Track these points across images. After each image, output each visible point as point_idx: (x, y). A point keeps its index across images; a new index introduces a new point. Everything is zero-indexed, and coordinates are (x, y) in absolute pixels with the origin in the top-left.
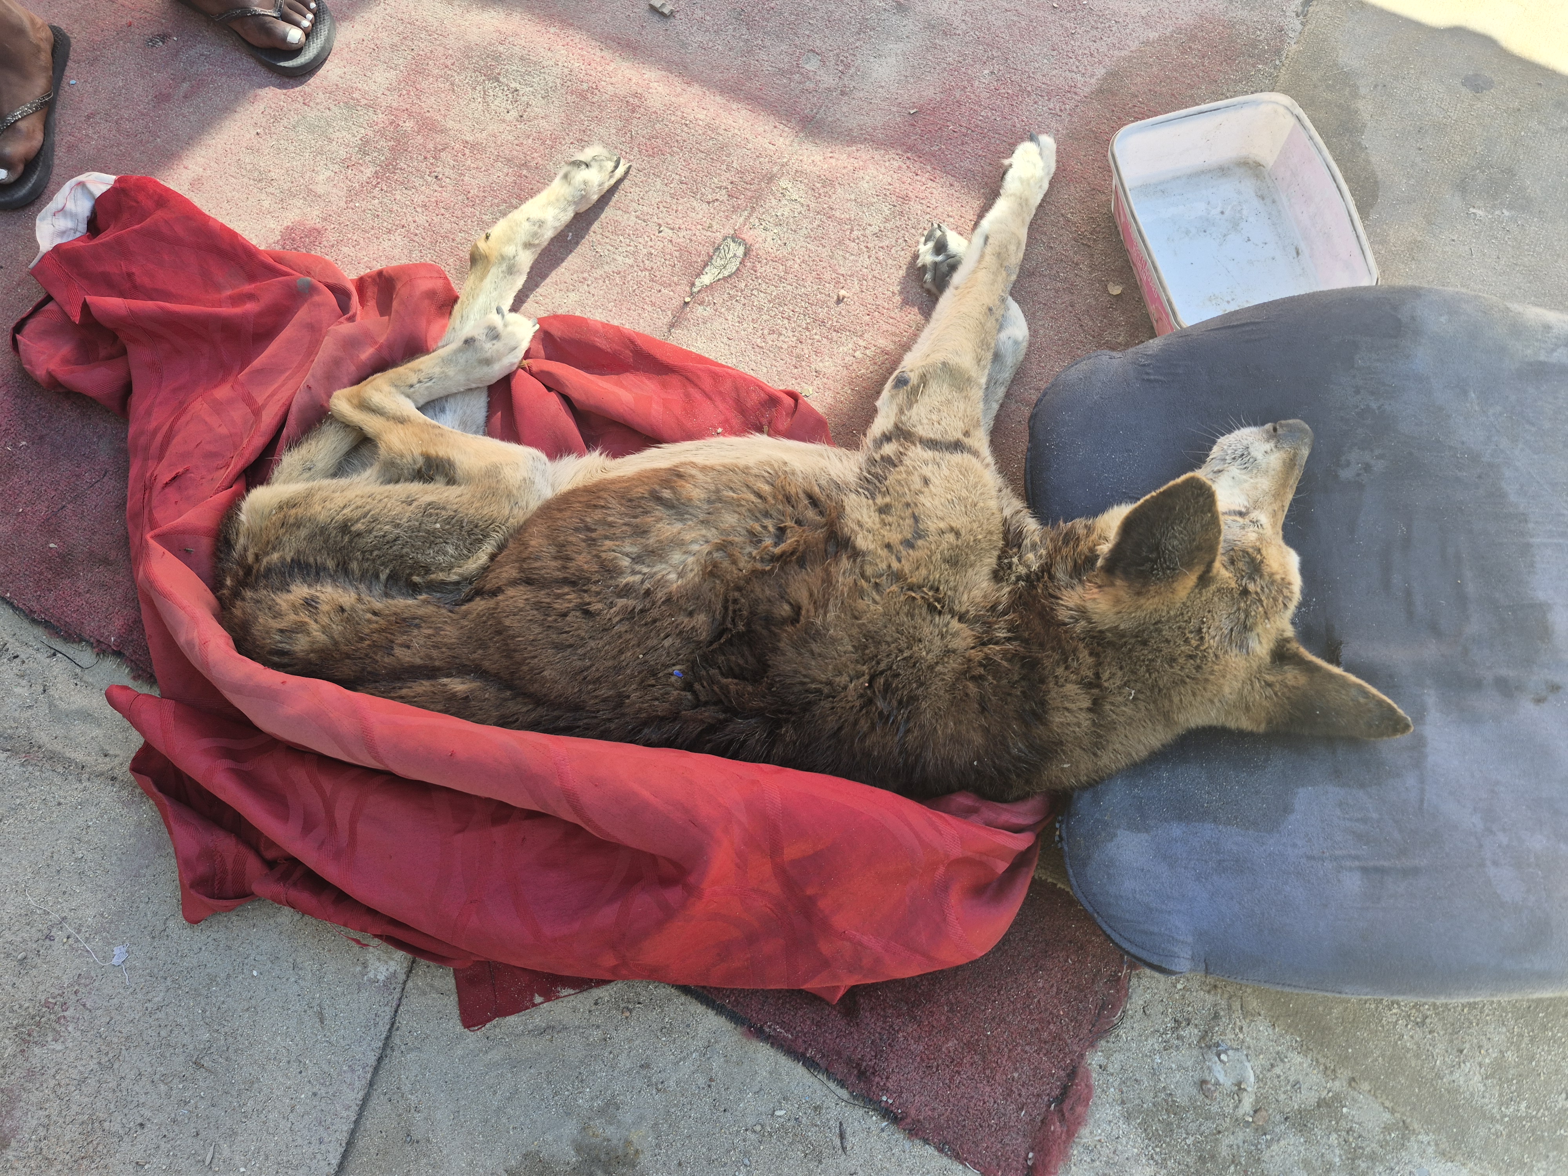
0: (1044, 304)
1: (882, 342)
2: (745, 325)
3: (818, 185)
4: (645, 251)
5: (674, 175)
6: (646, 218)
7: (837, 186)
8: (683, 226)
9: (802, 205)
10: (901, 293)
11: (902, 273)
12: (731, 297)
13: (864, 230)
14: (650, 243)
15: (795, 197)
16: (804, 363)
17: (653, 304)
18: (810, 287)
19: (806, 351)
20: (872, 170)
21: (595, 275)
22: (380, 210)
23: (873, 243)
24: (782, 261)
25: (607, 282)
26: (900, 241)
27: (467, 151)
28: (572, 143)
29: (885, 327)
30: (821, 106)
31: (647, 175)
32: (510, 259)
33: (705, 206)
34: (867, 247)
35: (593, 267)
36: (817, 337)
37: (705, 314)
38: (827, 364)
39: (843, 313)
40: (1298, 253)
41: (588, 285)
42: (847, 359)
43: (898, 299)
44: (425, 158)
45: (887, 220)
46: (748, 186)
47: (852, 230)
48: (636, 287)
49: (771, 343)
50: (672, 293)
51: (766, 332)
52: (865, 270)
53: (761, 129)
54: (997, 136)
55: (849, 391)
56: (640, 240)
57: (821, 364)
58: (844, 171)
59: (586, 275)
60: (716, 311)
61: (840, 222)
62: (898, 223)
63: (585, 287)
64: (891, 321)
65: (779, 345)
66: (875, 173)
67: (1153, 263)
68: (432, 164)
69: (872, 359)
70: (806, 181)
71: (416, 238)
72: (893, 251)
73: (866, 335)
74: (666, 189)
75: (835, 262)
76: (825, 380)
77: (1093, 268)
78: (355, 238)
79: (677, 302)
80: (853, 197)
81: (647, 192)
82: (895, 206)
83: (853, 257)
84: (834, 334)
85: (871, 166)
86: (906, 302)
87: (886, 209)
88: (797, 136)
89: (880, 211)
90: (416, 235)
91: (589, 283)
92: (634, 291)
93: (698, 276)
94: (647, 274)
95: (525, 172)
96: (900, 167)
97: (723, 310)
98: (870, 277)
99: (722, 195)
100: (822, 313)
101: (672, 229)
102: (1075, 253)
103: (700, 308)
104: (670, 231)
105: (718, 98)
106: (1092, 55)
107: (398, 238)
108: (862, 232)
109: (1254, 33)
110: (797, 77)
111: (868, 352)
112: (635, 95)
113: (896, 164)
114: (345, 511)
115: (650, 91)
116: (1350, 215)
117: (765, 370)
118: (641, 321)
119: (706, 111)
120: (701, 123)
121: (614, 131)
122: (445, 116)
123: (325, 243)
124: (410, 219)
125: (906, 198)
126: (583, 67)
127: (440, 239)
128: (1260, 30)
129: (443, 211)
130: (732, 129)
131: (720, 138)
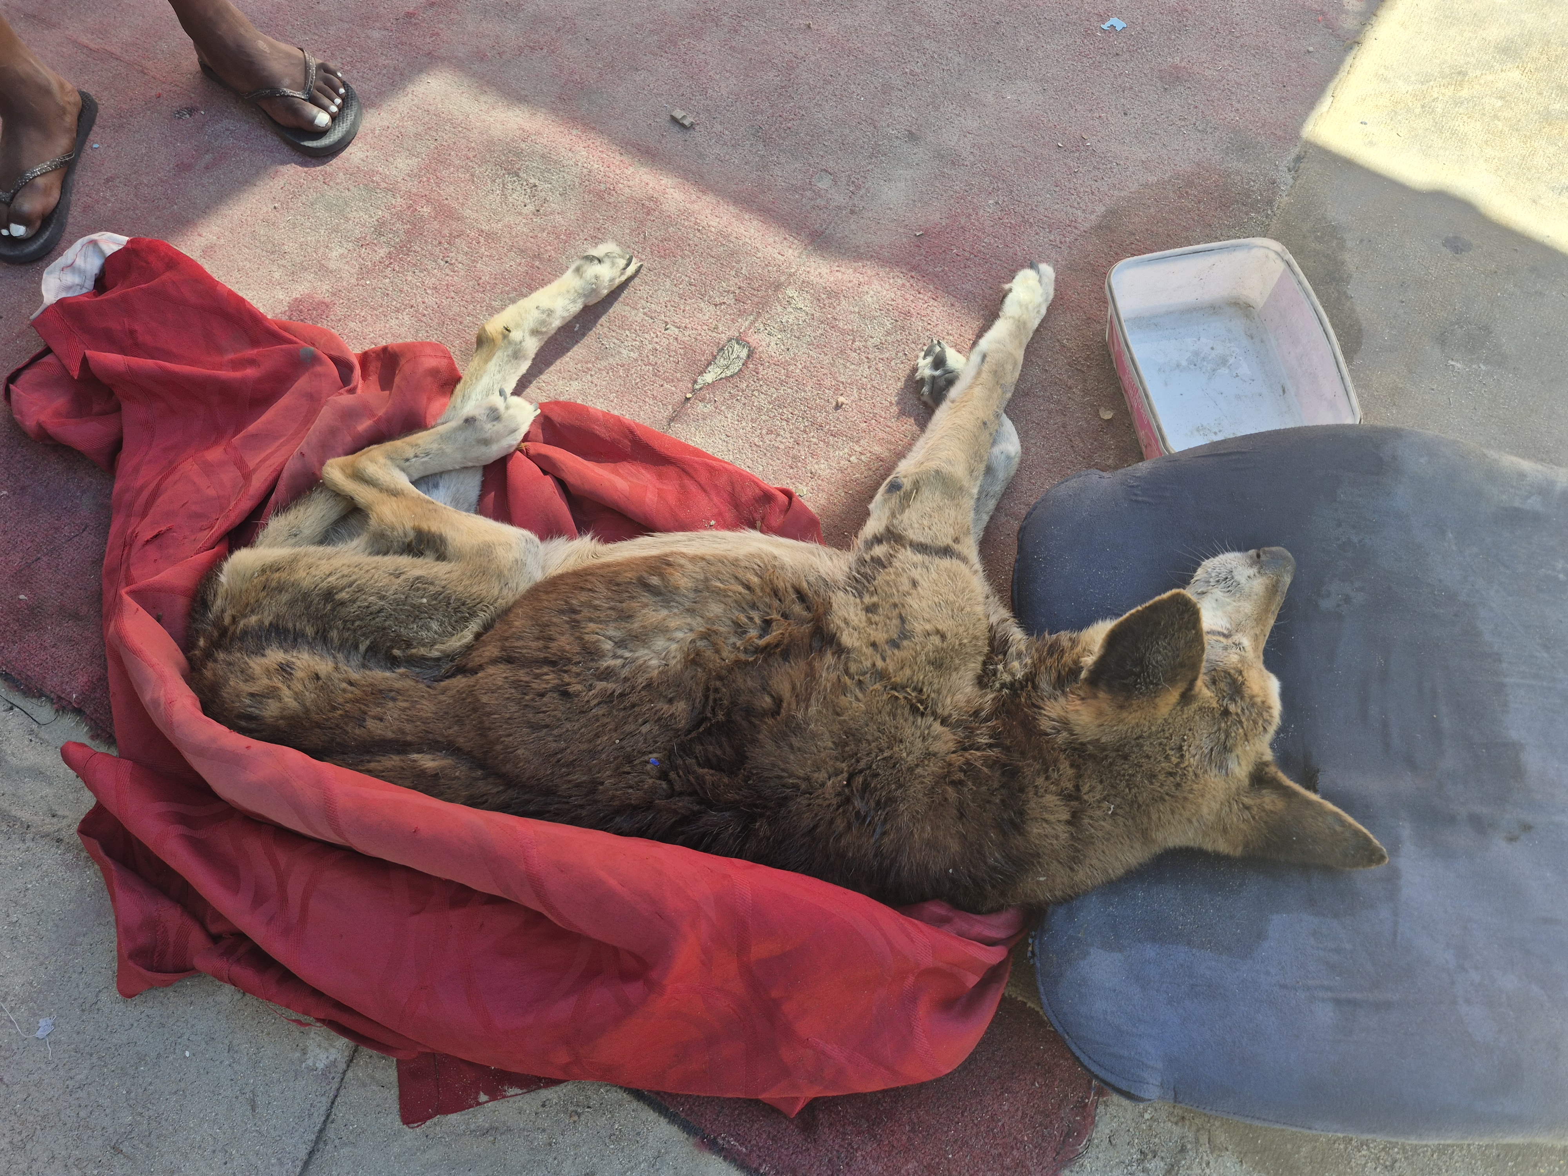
0: (1038, 424)
1: (877, 449)
2: (744, 424)
3: (824, 296)
4: (650, 347)
5: (683, 277)
6: (653, 315)
7: (842, 298)
8: (689, 326)
9: (807, 314)
10: (898, 403)
11: (900, 384)
12: (732, 396)
13: (866, 341)
14: (656, 340)
15: (799, 306)
16: (799, 464)
17: (655, 398)
18: (809, 391)
19: (803, 453)
20: (876, 285)
21: (599, 366)
22: (391, 289)
23: (874, 354)
24: (785, 365)
25: (611, 374)
26: (900, 354)
27: (482, 240)
28: (586, 239)
29: (881, 435)
30: (831, 223)
31: (658, 275)
32: (516, 344)
33: (712, 308)
34: (868, 358)
35: (597, 358)
36: (814, 440)
37: (706, 410)
38: (822, 466)
39: (841, 418)
40: (1284, 391)
41: (591, 375)
42: (842, 462)
43: (895, 409)
44: (440, 243)
45: (888, 333)
46: (755, 293)
47: (854, 341)
48: (638, 380)
49: (768, 442)
50: (673, 389)
51: (764, 432)
52: (865, 380)
53: (771, 240)
54: (998, 262)
55: (843, 494)
56: (646, 336)
57: (816, 466)
58: (850, 285)
59: (590, 365)
60: (716, 408)
61: (843, 332)
62: (899, 337)
63: (589, 377)
64: (888, 429)
65: (776, 445)
66: (880, 289)
67: (1144, 390)
68: (446, 249)
69: (867, 464)
70: (812, 291)
71: (424, 319)
72: (893, 363)
73: (862, 442)
74: (675, 289)
75: (836, 370)
76: (820, 482)
77: (1085, 392)
78: (362, 314)
79: (678, 397)
80: (856, 310)
81: (656, 291)
82: (897, 321)
83: (853, 367)
84: (831, 438)
85: (875, 281)
86: (902, 413)
87: (888, 323)
88: (805, 249)
89: (882, 325)
90: (424, 315)
91: (593, 373)
92: (637, 384)
93: (701, 373)
94: (651, 368)
95: (537, 263)
96: (903, 285)
97: (723, 408)
98: (869, 386)
99: (730, 300)
100: (820, 418)
101: (679, 328)
102: (1069, 377)
103: (701, 405)
104: (676, 330)
105: (731, 208)
106: (1093, 193)
107: (406, 318)
108: (864, 343)
109: (1248, 183)
110: (809, 193)
111: (863, 457)
112: (651, 198)
113: (900, 282)
114: (330, 579)
115: (666, 196)
116: (1335, 357)
117: (761, 468)
118: (642, 413)
119: (718, 220)
120: (713, 229)
121: (628, 231)
122: (463, 204)
123: (332, 317)
124: (420, 300)
125: (908, 314)
126: (602, 169)
127: (448, 321)
128: (1254, 181)
129: (453, 294)
130: (743, 238)
131: (731, 245)
